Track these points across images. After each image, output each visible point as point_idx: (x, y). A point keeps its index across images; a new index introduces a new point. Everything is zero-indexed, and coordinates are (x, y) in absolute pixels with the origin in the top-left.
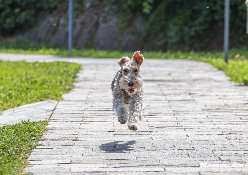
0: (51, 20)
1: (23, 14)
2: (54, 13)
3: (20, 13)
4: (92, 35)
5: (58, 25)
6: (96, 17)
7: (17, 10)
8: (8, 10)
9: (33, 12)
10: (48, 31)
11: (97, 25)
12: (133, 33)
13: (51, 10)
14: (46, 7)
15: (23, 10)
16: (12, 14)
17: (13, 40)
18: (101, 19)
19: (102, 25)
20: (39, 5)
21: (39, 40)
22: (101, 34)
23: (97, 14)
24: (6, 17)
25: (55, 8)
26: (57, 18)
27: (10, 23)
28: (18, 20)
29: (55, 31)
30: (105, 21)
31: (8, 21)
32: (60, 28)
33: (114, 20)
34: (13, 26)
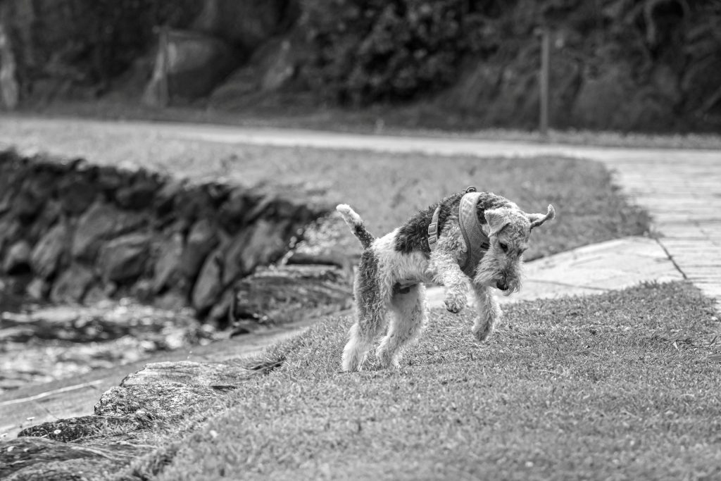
0: (487, 71)
1: (433, 61)
2: (493, 58)
3: (425, 59)
4: (569, 101)
5: (500, 81)
6: (575, 67)
7: (420, 54)
8: (403, 53)
9: (450, 56)
10: (481, 95)
11: (578, 83)
12: (655, 97)
13: (487, 53)
14: (476, 47)
15: (431, 52)
16: (410, 61)
17: (412, 111)
18: (587, 71)
19: (589, 83)
20: (461, 44)
21: (464, 112)
22: (586, 99)
23: (579, 60)
24: (400, 67)
25: (494, 49)
26: (497, 69)
27: (406, 79)
28: (421, 73)
29: (494, 92)
30: (595, 73)
31: (404, 74)
32: (505, 87)
33: (613, 73)
34: (412, 83)
